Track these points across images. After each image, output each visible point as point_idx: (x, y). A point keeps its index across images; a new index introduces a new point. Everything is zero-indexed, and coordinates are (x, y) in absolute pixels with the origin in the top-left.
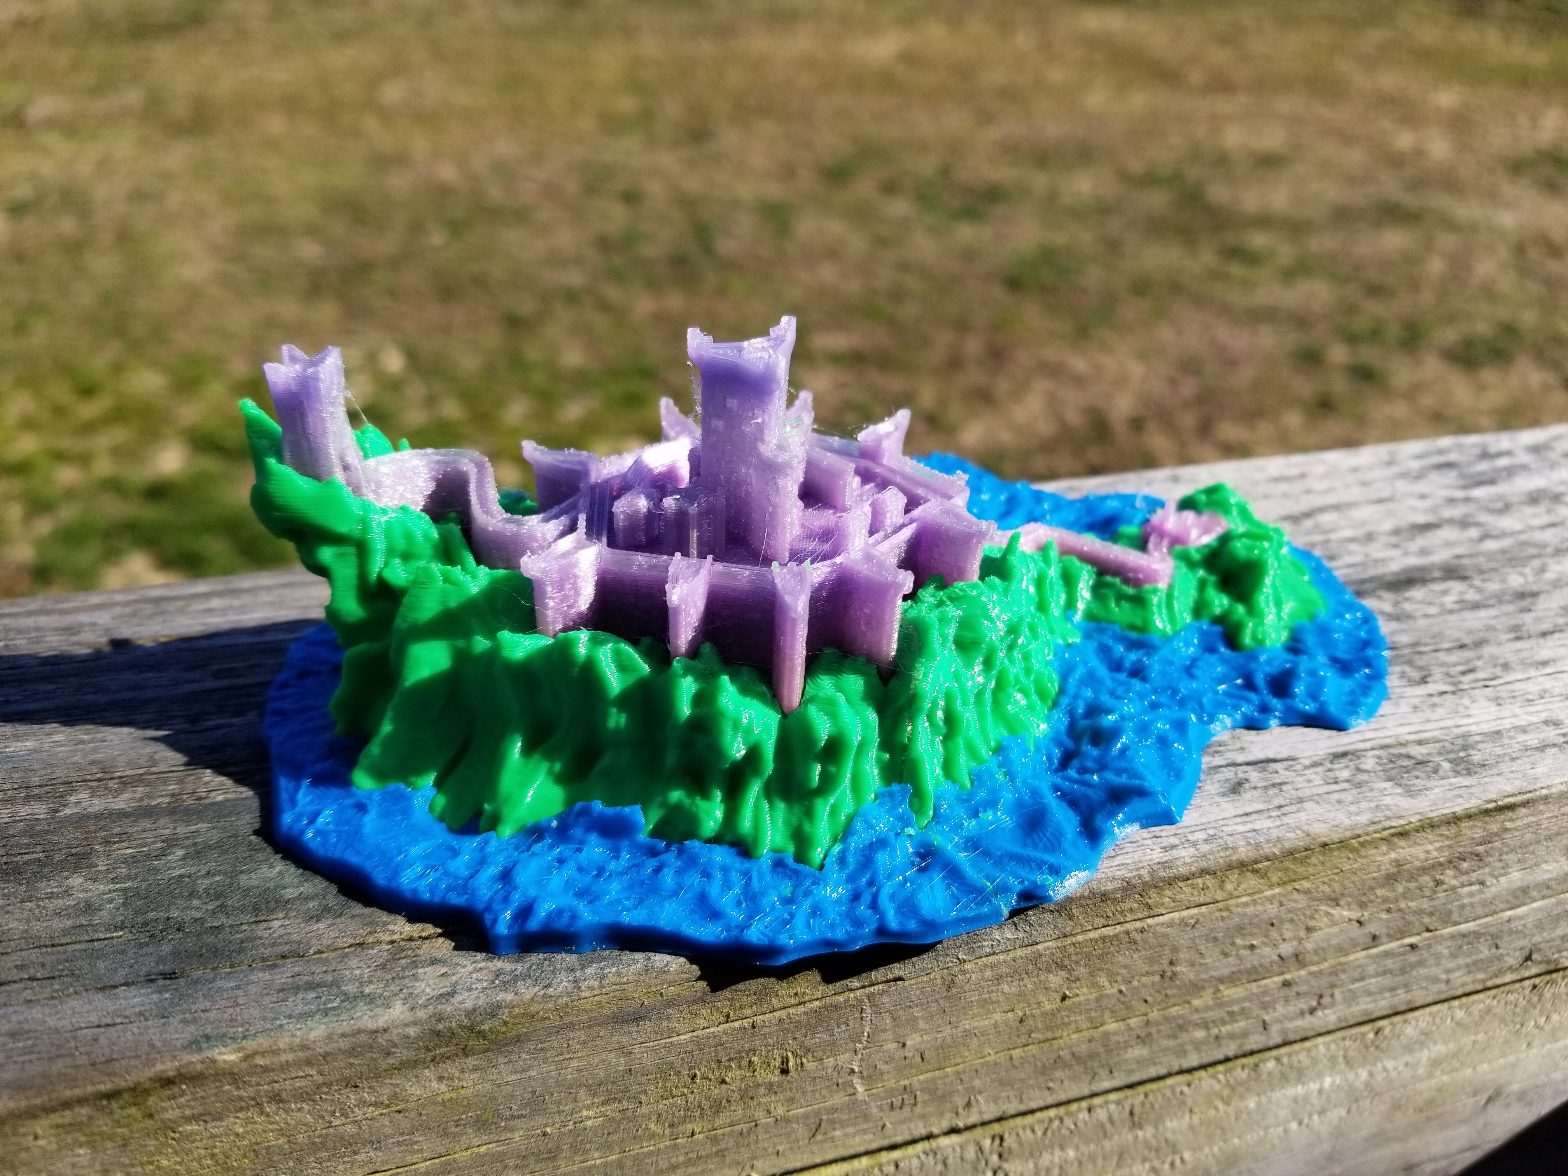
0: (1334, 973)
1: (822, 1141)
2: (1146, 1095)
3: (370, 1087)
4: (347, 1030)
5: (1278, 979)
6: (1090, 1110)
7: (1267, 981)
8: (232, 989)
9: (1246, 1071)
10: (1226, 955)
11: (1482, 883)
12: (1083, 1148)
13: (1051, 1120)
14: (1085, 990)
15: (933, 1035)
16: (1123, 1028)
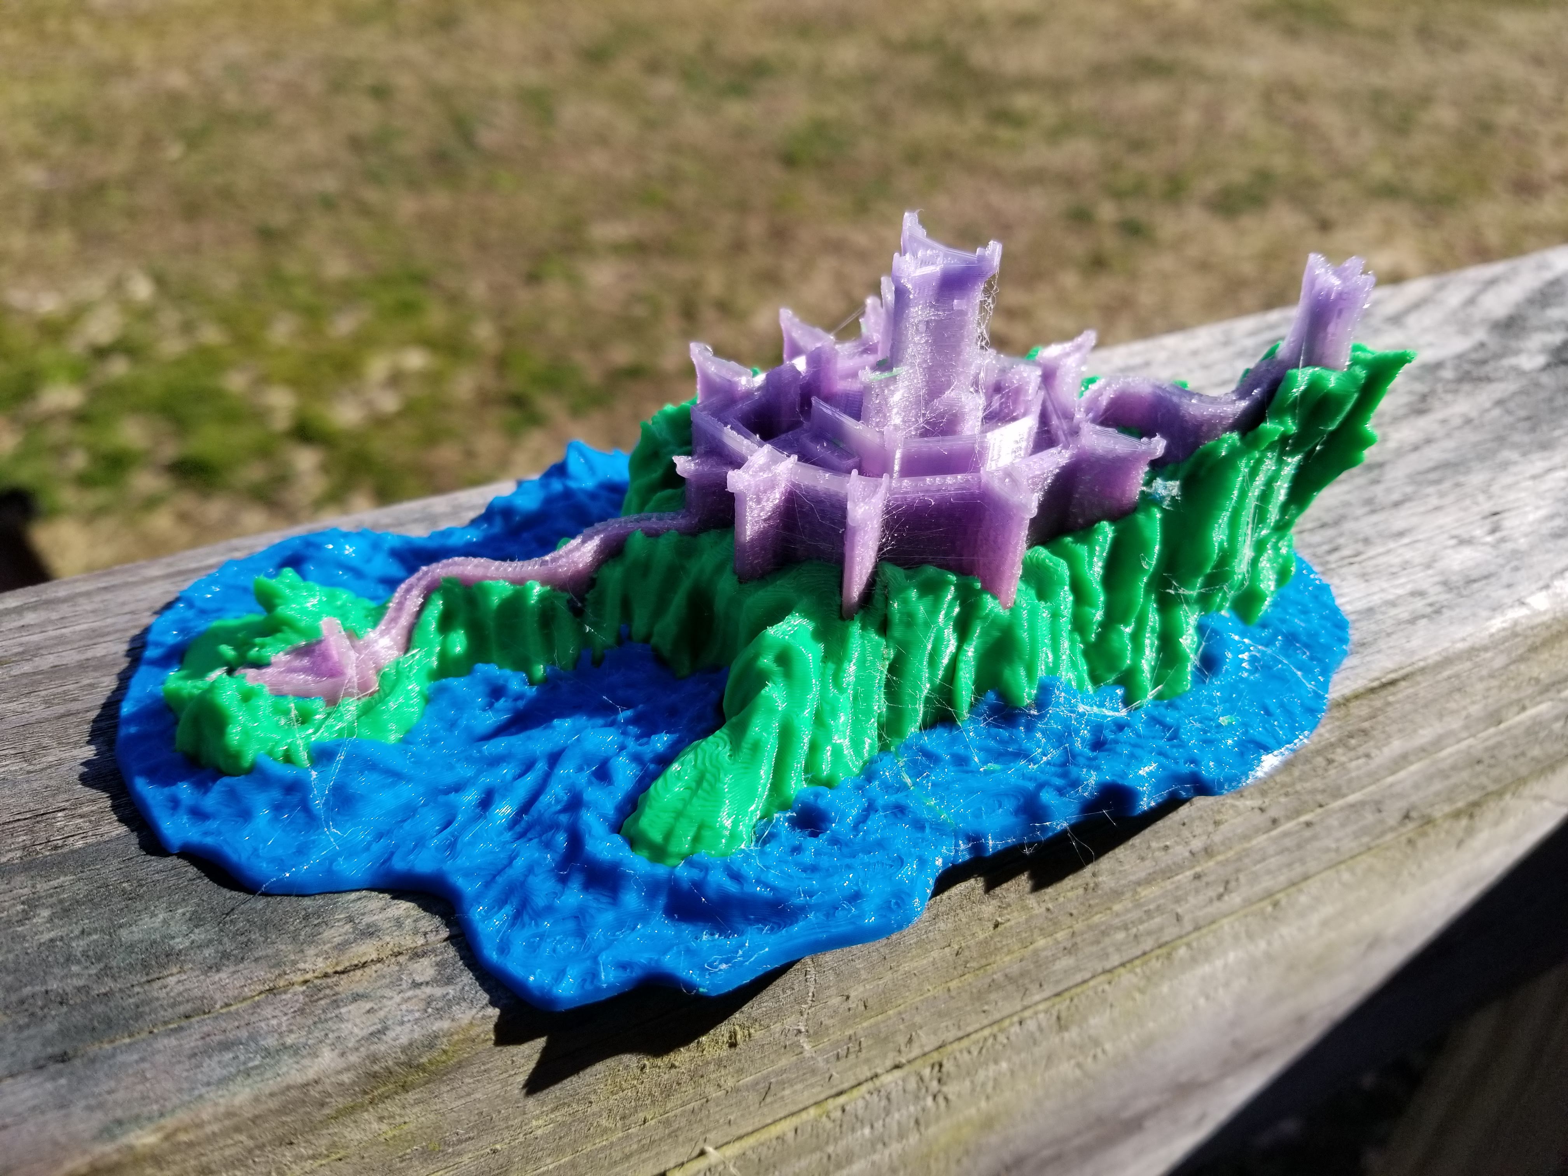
0: (1239, 859)
1: (772, 1103)
2: (1072, 1000)
3: (306, 1141)
4: (275, 1089)
5: (1189, 873)
6: (1021, 1023)
7: (1180, 877)
8: (137, 1062)
9: (1160, 961)
10: (1142, 859)
11: (1368, 756)
12: (1016, 1059)
13: (985, 1039)
14: (1016, 914)
15: (875, 983)
16: (1051, 943)
